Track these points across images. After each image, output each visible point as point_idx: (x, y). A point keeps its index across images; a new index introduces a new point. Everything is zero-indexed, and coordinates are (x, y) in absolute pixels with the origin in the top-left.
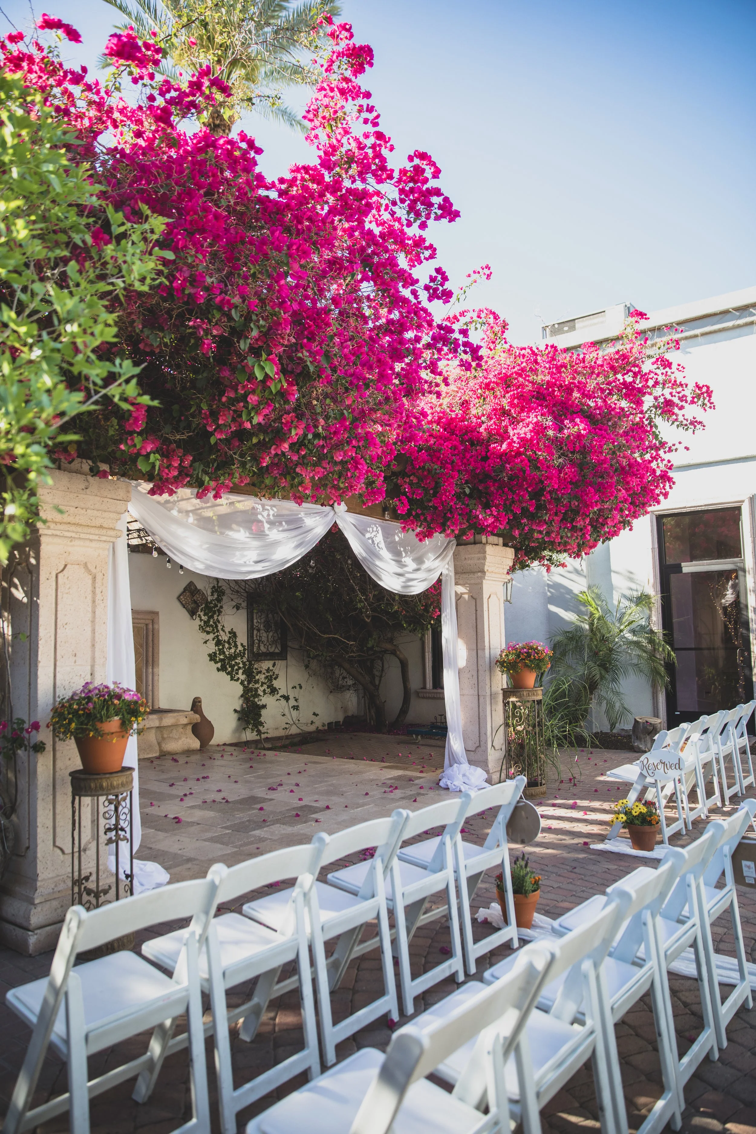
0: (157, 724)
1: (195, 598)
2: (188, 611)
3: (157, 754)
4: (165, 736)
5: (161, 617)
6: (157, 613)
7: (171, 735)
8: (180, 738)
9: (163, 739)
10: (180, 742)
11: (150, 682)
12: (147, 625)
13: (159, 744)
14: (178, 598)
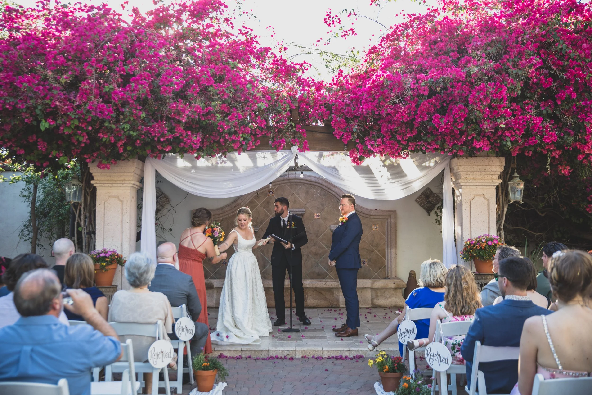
0: (370, 286)
1: (430, 200)
2: (425, 209)
3: (370, 306)
4: (379, 294)
5: (400, 213)
6: (395, 212)
7: (384, 295)
8: (390, 297)
9: (377, 296)
10: (390, 300)
11: (390, 259)
12: (387, 219)
13: (372, 299)
14: (416, 201)
